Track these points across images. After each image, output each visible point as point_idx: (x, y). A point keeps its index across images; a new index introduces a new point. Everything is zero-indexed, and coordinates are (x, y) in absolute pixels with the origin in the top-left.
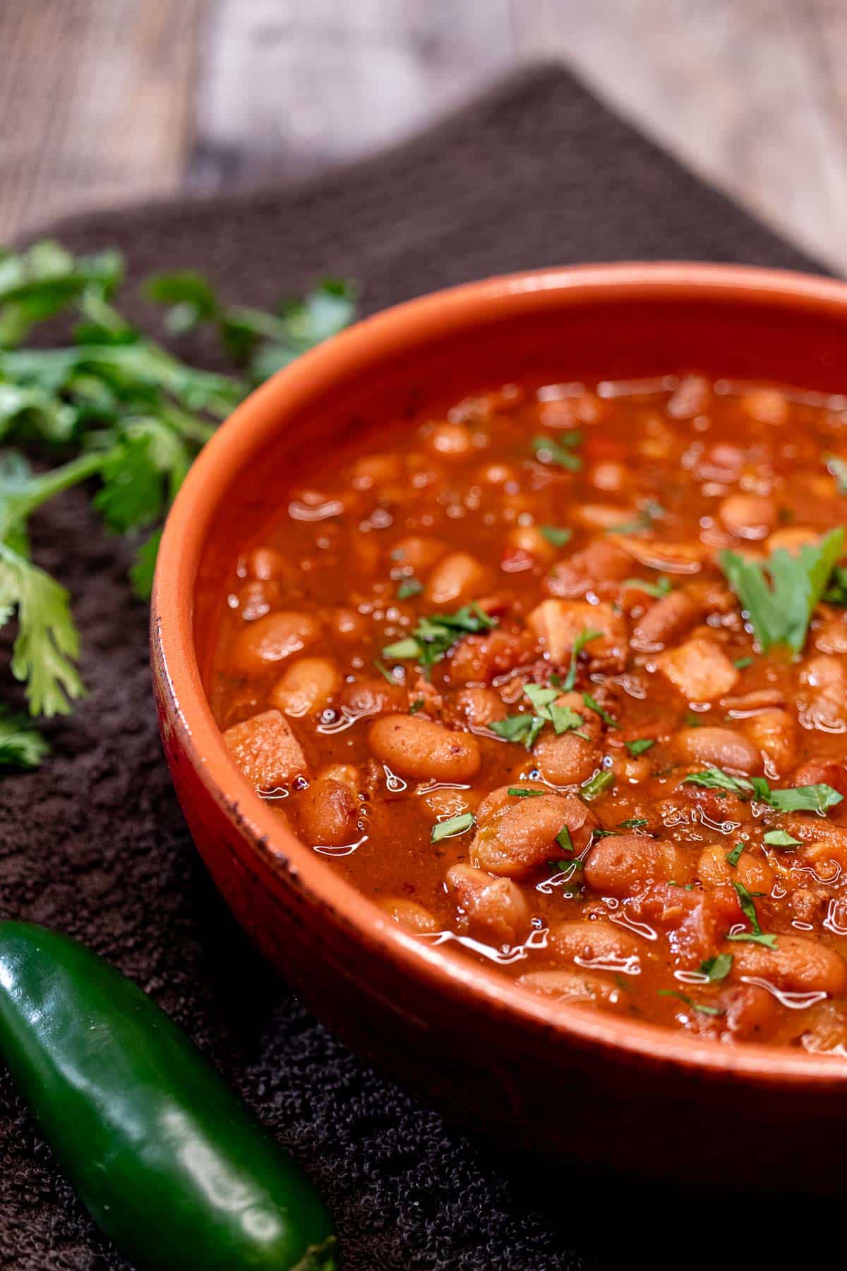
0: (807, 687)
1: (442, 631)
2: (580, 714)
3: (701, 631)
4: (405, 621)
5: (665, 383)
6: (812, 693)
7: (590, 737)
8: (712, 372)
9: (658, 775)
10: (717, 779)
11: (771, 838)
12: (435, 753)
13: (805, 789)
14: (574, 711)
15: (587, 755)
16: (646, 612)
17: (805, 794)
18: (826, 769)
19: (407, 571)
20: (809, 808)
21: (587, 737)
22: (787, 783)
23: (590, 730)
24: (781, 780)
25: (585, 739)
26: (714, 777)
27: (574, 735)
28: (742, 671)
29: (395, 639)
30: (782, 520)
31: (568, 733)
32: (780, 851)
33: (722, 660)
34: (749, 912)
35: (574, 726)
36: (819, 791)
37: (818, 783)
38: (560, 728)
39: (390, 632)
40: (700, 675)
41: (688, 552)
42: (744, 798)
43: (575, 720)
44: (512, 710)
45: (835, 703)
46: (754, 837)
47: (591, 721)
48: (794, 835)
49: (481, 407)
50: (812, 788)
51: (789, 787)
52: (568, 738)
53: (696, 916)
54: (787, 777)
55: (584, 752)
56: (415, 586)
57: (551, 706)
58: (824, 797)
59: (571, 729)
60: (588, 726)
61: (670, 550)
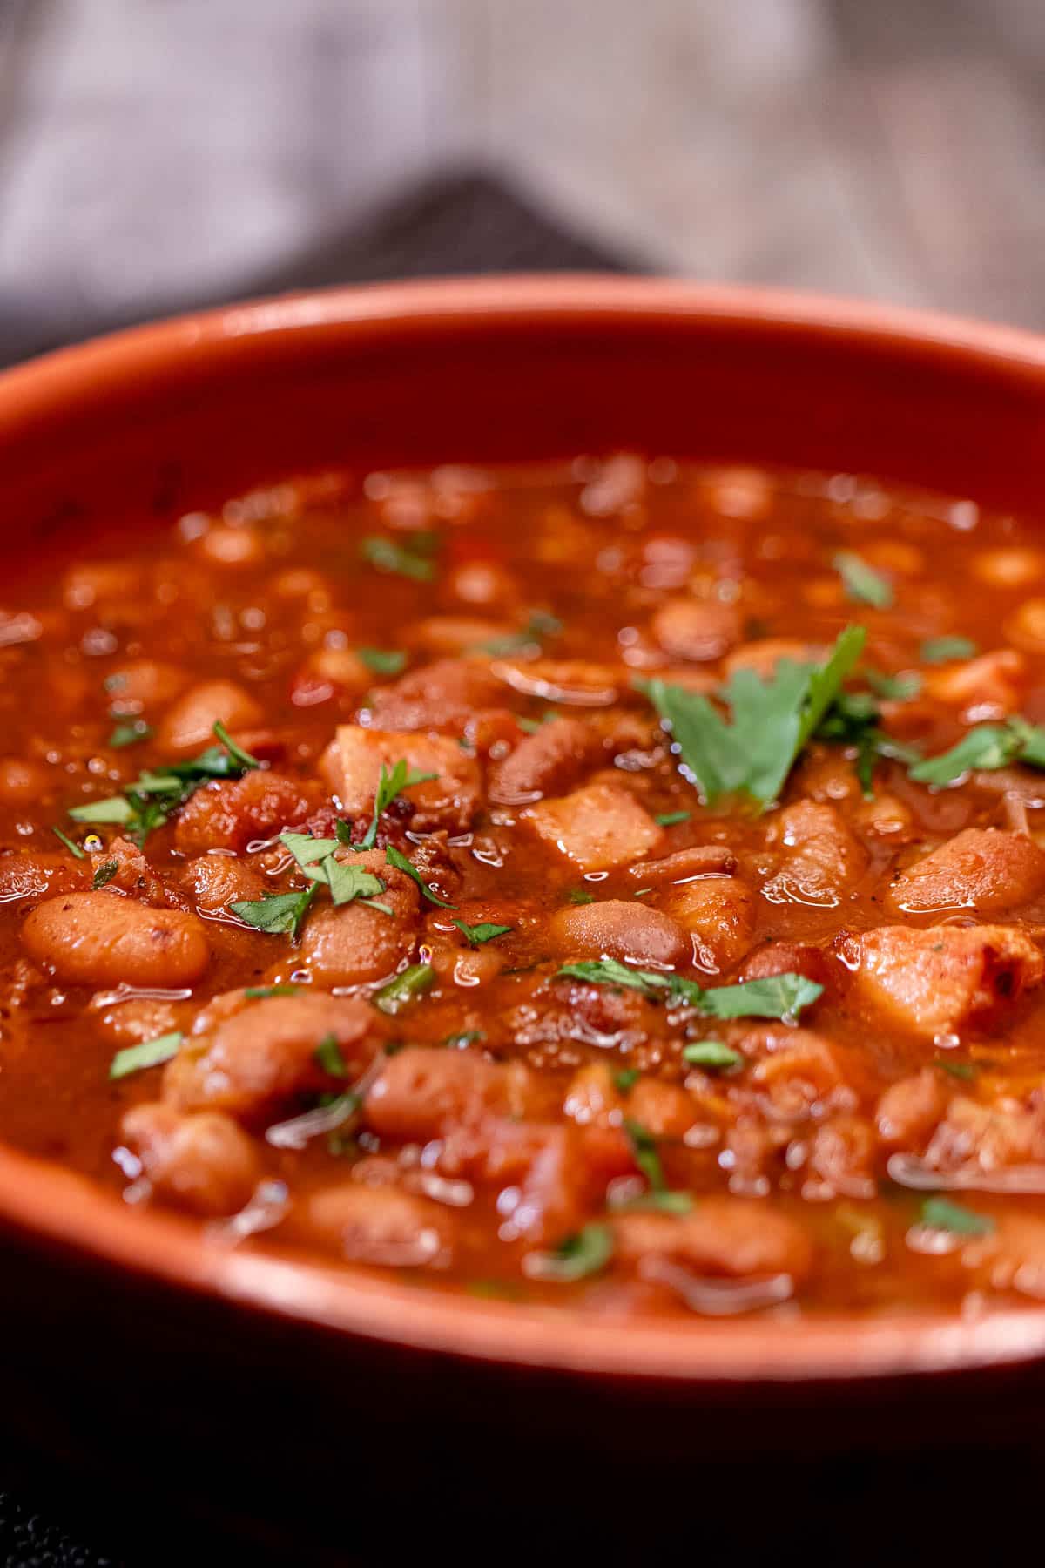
0: (777, 846)
1: (171, 783)
2: (378, 875)
3: (606, 776)
4: (115, 774)
5: (576, 468)
6: (783, 855)
7: (393, 910)
8: (650, 448)
9: (512, 972)
10: (612, 972)
11: (695, 1052)
12: (124, 939)
13: (760, 983)
14: (369, 870)
15: (388, 938)
16: (513, 747)
17: (760, 991)
18: (798, 952)
19: (133, 707)
20: (768, 1013)
21: (388, 910)
22: (731, 978)
23: (395, 902)
24: (724, 974)
25: (386, 915)
26: (605, 970)
27: (367, 907)
28: (667, 828)
29: (97, 797)
30: (753, 631)
31: (357, 904)
32: (712, 1071)
33: (638, 813)
34: (648, 1162)
35: (366, 893)
36: (784, 985)
37: (783, 972)
38: (341, 895)
39: (87, 787)
40: (599, 831)
41: (594, 674)
42: (655, 1000)
43: (370, 884)
44: (274, 885)
45: (822, 866)
46: (668, 1056)
47: (397, 887)
48: (736, 1047)
49: (282, 501)
50: (771, 982)
51: (736, 982)
52: (356, 909)
53: (549, 1166)
54: (732, 970)
55: (383, 934)
56: (141, 728)
57: (327, 862)
58: (793, 994)
59: (359, 898)
60: (392, 894)
61: (563, 671)
